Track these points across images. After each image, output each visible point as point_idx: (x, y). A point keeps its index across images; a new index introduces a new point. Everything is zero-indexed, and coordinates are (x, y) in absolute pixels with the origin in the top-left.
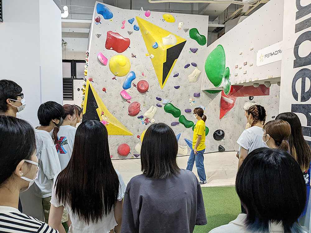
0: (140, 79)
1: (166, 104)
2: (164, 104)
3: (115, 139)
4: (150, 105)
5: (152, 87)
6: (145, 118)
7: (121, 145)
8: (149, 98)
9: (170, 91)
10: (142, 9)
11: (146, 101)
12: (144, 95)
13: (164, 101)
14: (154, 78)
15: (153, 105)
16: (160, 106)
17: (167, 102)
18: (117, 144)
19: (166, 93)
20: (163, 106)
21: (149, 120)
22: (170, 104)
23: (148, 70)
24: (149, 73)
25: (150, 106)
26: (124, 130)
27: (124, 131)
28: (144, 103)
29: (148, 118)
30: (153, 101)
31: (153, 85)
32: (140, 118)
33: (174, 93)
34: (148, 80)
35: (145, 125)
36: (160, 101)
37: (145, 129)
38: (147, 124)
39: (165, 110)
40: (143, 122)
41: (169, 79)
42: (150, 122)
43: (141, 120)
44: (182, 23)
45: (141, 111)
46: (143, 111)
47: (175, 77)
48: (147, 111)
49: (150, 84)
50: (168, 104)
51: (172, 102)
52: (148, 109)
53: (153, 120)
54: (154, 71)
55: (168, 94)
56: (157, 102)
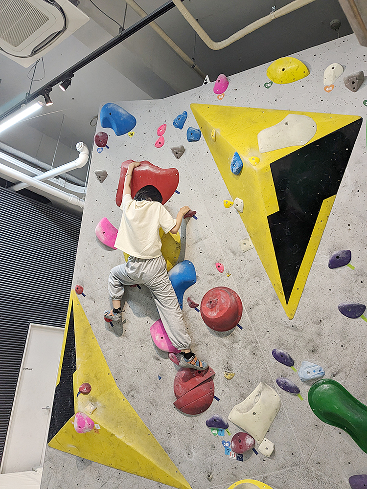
0: (210, 282)
1: (314, 384)
2: (307, 381)
4: (251, 378)
5: (253, 311)
6: (232, 431)
8: (247, 352)
9: (326, 327)
10: (208, 81)
11: (234, 364)
12: (226, 341)
13: (305, 368)
14: (258, 275)
15: (264, 383)
16: (291, 389)
17: (316, 375)
19: (307, 336)
20: (305, 389)
21: (249, 441)
22: (330, 382)
23: (234, 253)
24: (238, 261)
25: (251, 385)
27: (154, 468)
28: (229, 368)
29: (244, 431)
30: (263, 367)
31: (257, 304)
32: (215, 428)
33: (343, 334)
34: (239, 287)
35: (235, 458)
36: (289, 367)
37: (235, 475)
38: (242, 456)
39: (313, 411)
40: (227, 445)
41: (314, 278)
42: (254, 450)
43: (219, 437)
44: (335, 65)
45: (218, 400)
46: (226, 400)
47: (338, 269)
48: (239, 400)
49: (246, 299)
50: (323, 383)
51: (341, 374)
52: (242, 396)
53: (265, 447)
54: (255, 254)
55: (318, 341)
56: (279, 371)
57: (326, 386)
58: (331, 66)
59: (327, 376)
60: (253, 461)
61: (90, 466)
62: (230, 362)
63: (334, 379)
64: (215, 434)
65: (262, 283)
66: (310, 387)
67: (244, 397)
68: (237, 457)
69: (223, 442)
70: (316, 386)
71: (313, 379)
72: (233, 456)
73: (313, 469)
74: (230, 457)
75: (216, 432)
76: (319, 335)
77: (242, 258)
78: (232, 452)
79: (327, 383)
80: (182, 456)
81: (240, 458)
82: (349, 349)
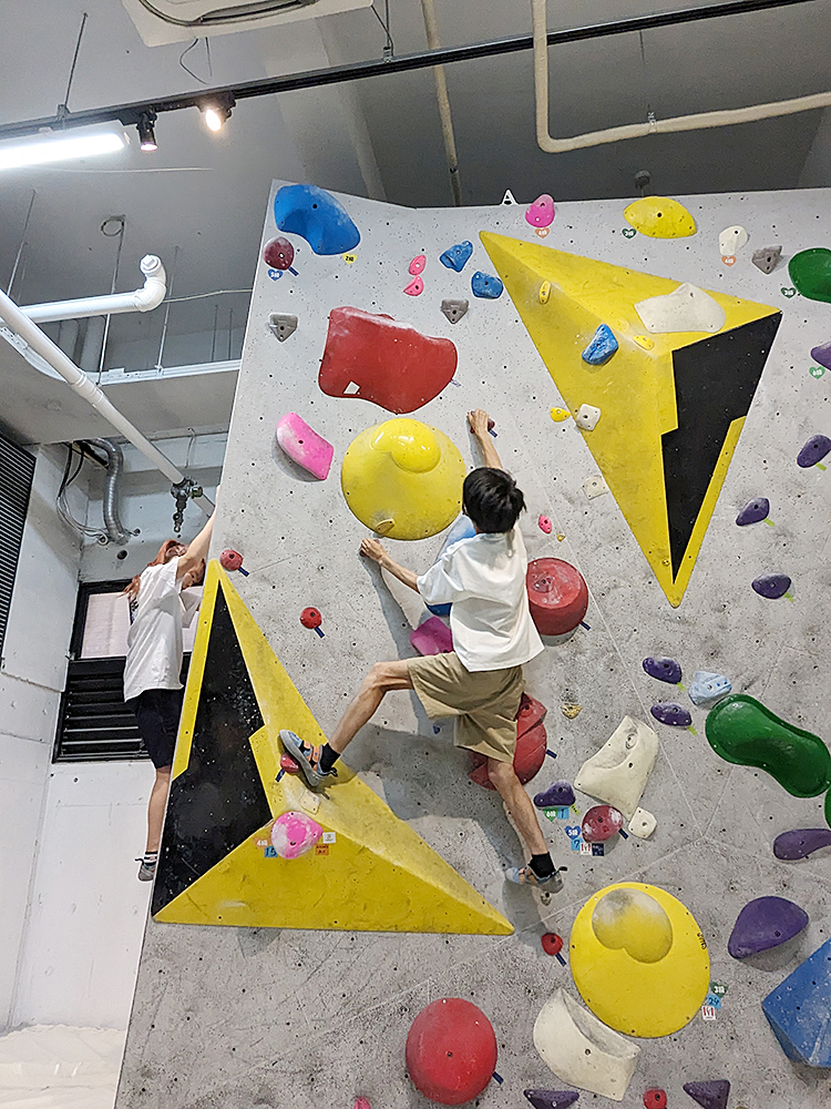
1: (716, 705)
2: (704, 703)
3: (390, 961)
4: (609, 710)
5: (608, 599)
6: (583, 805)
7: (429, 1013)
8: (600, 668)
9: (734, 615)
10: (511, 199)
11: (579, 691)
12: (563, 651)
13: (705, 681)
14: (616, 539)
15: (632, 715)
16: (677, 719)
17: (721, 689)
18: (397, 1000)
19: (703, 632)
20: (700, 717)
21: (615, 817)
22: (741, 698)
23: (571, 501)
24: (578, 514)
25: (611, 723)
26: (447, 891)
27: (443, 903)
28: (570, 699)
29: (603, 802)
30: (627, 690)
31: (615, 587)
32: (551, 807)
33: (759, 625)
34: (580, 558)
35: (591, 853)
36: (673, 685)
37: (591, 883)
38: (602, 846)
39: (714, 749)
40: (575, 833)
41: (714, 540)
42: (621, 831)
43: (560, 821)
44: (740, 229)
45: (554, 756)
46: (569, 754)
47: (751, 526)
48: (591, 752)
49: (594, 579)
50: (730, 702)
51: (756, 684)
52: (595, 744)
53: (640, 822)
54: (610, 502)
55: (721, 638)
56: (654, 694)
57: (736, 705)
58: (733, 229)
59: (735, 691)
60: (621, 851)
61: (275, 941)
62: (571, 688)
63: (746, 692)
64: (551, 819)
65: (624, 550)
66: (708, 712)
67: (598, 745)
68: (594, 850)
69: (568, 828)
70: (720, 708)
71: (713, 699)
72: (586, 851)
73: (714, 842)
74: (582, 853)
75: (553, 814)
76: (722, 627)
77: (587, 508)
78: (585, 843)
79: (735, 700)
80: (491, 870)
81: (599, 851)
82: (768, 645)
